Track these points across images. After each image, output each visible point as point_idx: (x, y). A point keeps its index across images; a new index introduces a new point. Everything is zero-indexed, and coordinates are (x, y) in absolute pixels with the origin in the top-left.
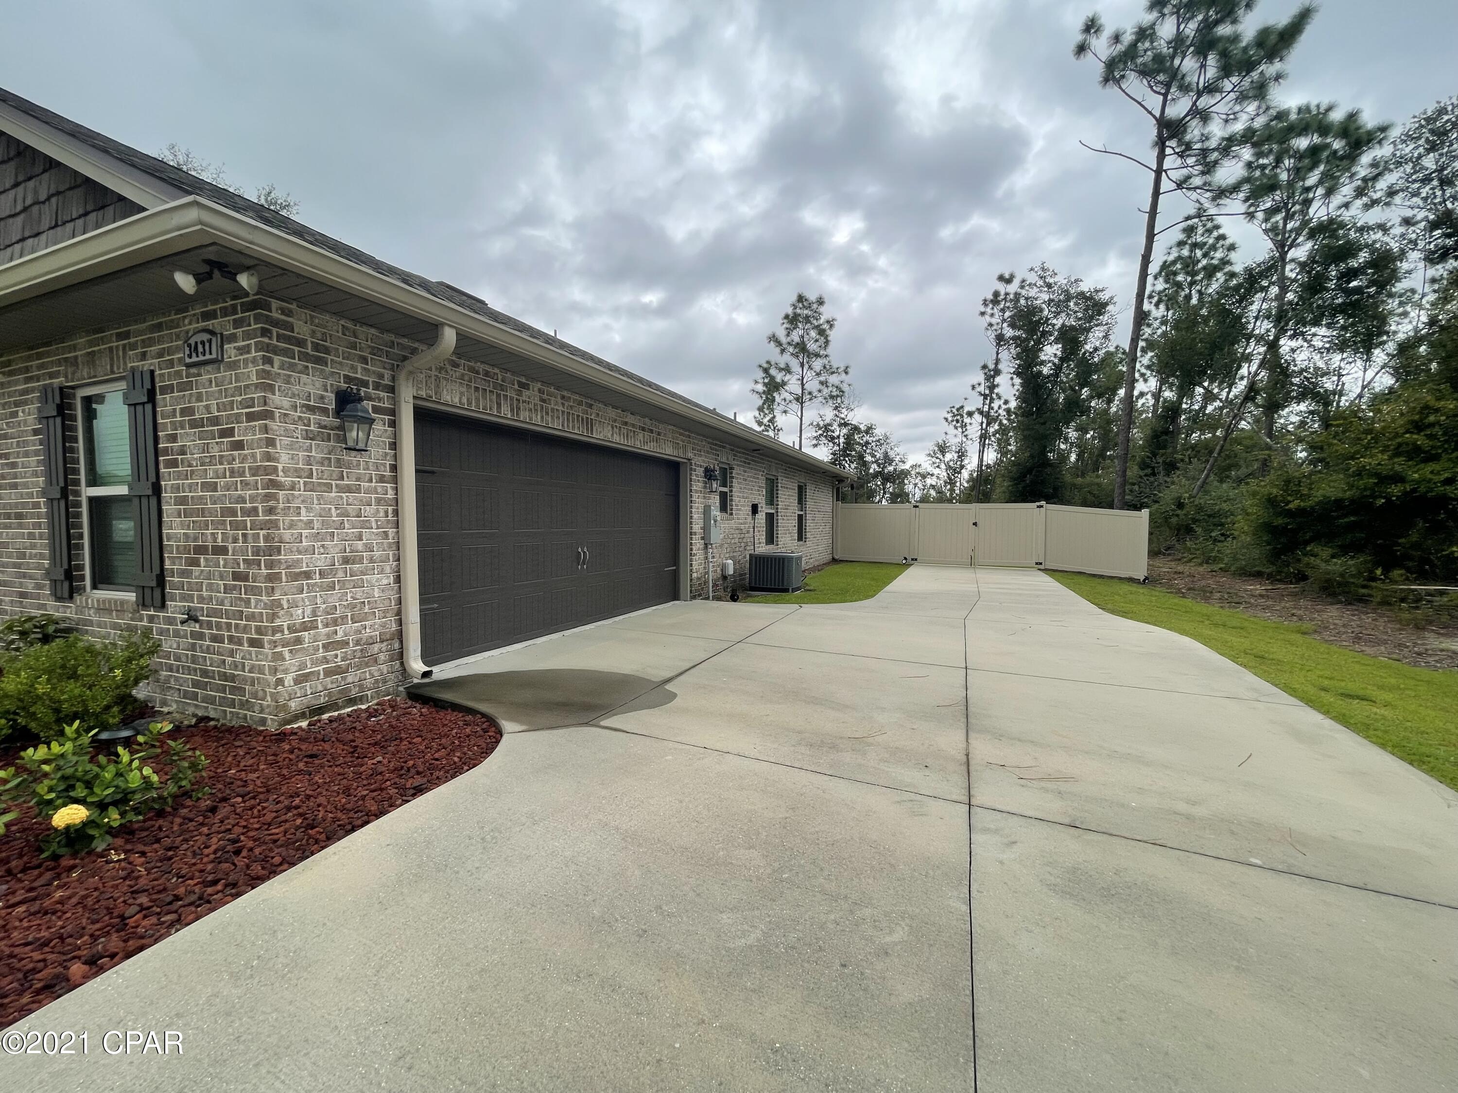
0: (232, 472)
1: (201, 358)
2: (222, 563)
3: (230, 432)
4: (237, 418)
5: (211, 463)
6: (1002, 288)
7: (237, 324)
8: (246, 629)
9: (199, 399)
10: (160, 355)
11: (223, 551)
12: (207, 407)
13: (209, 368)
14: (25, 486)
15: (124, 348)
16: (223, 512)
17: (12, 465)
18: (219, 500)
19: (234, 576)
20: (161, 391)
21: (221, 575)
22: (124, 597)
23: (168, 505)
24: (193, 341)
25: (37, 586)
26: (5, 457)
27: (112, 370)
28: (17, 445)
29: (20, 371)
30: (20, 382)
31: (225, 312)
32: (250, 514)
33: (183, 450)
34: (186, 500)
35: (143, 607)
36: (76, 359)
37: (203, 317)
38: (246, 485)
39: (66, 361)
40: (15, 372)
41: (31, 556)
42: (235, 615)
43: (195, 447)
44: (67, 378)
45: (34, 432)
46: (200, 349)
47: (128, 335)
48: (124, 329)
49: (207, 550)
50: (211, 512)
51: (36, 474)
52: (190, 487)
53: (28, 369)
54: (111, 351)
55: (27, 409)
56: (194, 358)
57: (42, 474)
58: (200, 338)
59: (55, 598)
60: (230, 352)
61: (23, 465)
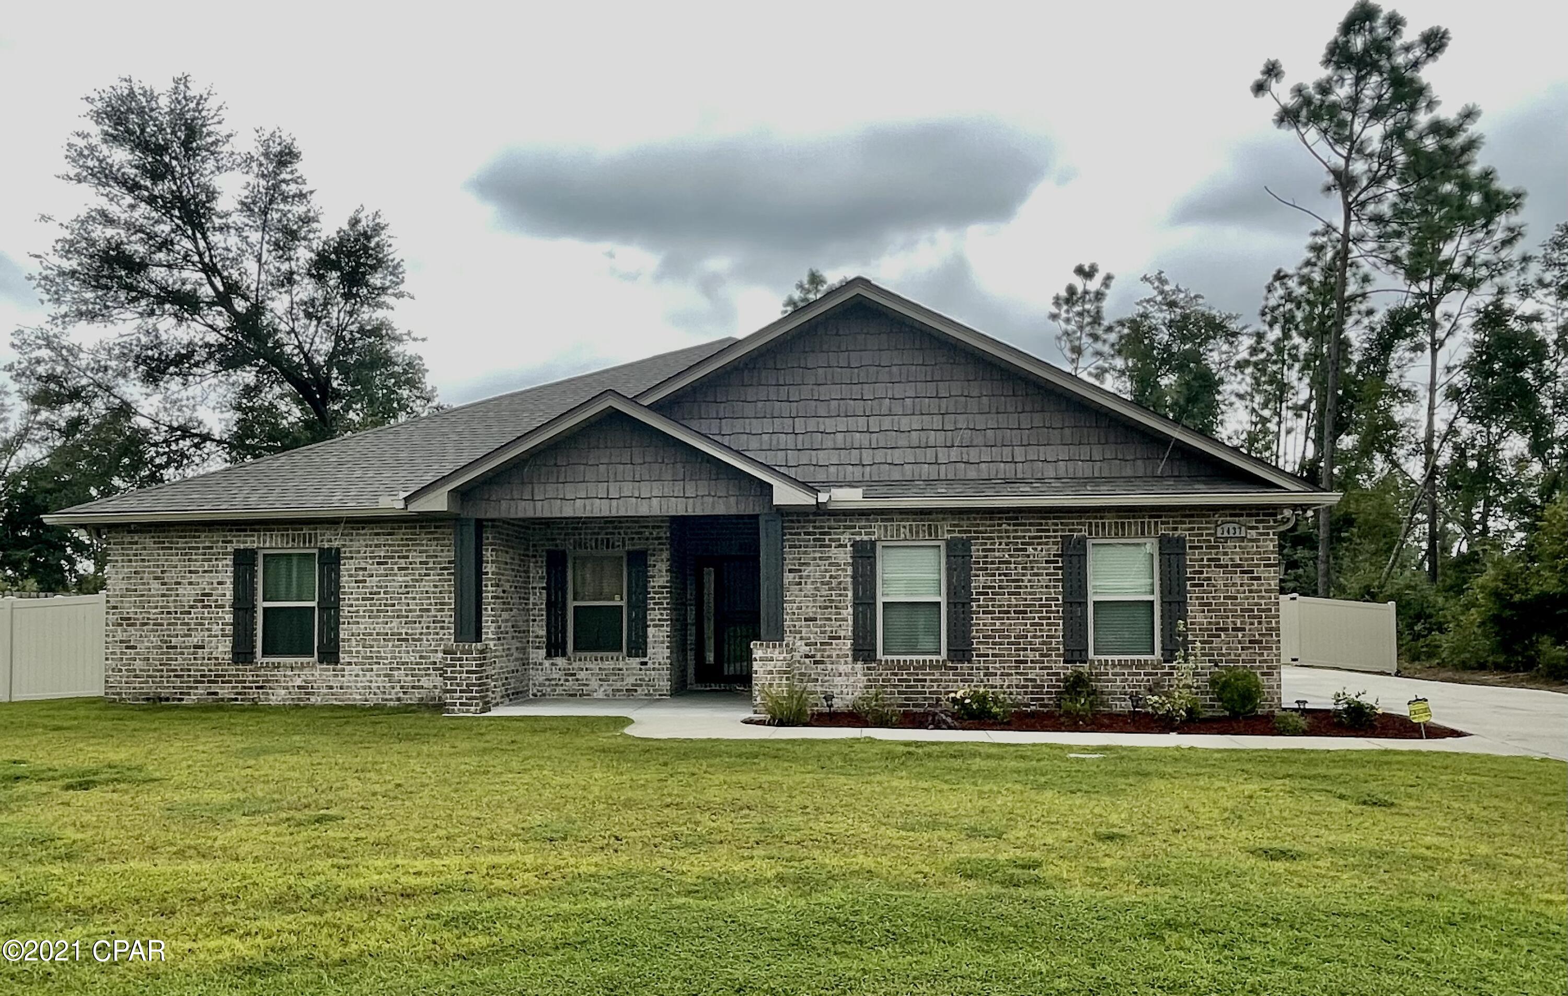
1: (1232, 535)
2: (1240, 636)
3: (1252, 572)
4: (1258, 565)
5: (1232, 586)
7: (1257, 521)
8: (1259, 668)
10: (1192, 529)
11: (1244, 629)
12: (1233, 560)
13: (1235, 540)
14: (1030, 594)
15: (1156, 523)
16: (1242, 610)
17: (1014, 581)
18: (1239, 604)
19: (1250, 642)
20: (1190, 548)
21: (1240, 642)
22: (1143, 657)
23: (1193, 607)
24: (1226, 526)
25: (1042, 655)
26: (1005, 574)
27: (1143, 533)
28: (1024, 568)
29: (1031, 525)
30: (1030, 531)
31: (1249, 515)
32: (1264, 611)
33: (1209, 579)
34: (1210, 604)
35: (1165, 661)
36: (1103, 524)
37: (1231, 515)
38: (1262, 597)
39: (1090, 523)
40: (1025, 525)
41: (1035, 637)
42: (1250, 661)
43: (1219, 577)
44: (1090, 534)
45: (1047, 562)
46: (1232, 531)
47: (1160, 517)
48: (1156, 512)
49: (1226, 629)
50: (1231, 611)
51: (1047, 587)
52: (1214, 598)
53: (1041, 524)
54: (1143, 523)
55: (1039, 548)
56: (1226, 535)
57: (1055, 587)
58: (1231, 526)
59: (1065, 662)
60: (1253, 534)
61: (1030, 581)
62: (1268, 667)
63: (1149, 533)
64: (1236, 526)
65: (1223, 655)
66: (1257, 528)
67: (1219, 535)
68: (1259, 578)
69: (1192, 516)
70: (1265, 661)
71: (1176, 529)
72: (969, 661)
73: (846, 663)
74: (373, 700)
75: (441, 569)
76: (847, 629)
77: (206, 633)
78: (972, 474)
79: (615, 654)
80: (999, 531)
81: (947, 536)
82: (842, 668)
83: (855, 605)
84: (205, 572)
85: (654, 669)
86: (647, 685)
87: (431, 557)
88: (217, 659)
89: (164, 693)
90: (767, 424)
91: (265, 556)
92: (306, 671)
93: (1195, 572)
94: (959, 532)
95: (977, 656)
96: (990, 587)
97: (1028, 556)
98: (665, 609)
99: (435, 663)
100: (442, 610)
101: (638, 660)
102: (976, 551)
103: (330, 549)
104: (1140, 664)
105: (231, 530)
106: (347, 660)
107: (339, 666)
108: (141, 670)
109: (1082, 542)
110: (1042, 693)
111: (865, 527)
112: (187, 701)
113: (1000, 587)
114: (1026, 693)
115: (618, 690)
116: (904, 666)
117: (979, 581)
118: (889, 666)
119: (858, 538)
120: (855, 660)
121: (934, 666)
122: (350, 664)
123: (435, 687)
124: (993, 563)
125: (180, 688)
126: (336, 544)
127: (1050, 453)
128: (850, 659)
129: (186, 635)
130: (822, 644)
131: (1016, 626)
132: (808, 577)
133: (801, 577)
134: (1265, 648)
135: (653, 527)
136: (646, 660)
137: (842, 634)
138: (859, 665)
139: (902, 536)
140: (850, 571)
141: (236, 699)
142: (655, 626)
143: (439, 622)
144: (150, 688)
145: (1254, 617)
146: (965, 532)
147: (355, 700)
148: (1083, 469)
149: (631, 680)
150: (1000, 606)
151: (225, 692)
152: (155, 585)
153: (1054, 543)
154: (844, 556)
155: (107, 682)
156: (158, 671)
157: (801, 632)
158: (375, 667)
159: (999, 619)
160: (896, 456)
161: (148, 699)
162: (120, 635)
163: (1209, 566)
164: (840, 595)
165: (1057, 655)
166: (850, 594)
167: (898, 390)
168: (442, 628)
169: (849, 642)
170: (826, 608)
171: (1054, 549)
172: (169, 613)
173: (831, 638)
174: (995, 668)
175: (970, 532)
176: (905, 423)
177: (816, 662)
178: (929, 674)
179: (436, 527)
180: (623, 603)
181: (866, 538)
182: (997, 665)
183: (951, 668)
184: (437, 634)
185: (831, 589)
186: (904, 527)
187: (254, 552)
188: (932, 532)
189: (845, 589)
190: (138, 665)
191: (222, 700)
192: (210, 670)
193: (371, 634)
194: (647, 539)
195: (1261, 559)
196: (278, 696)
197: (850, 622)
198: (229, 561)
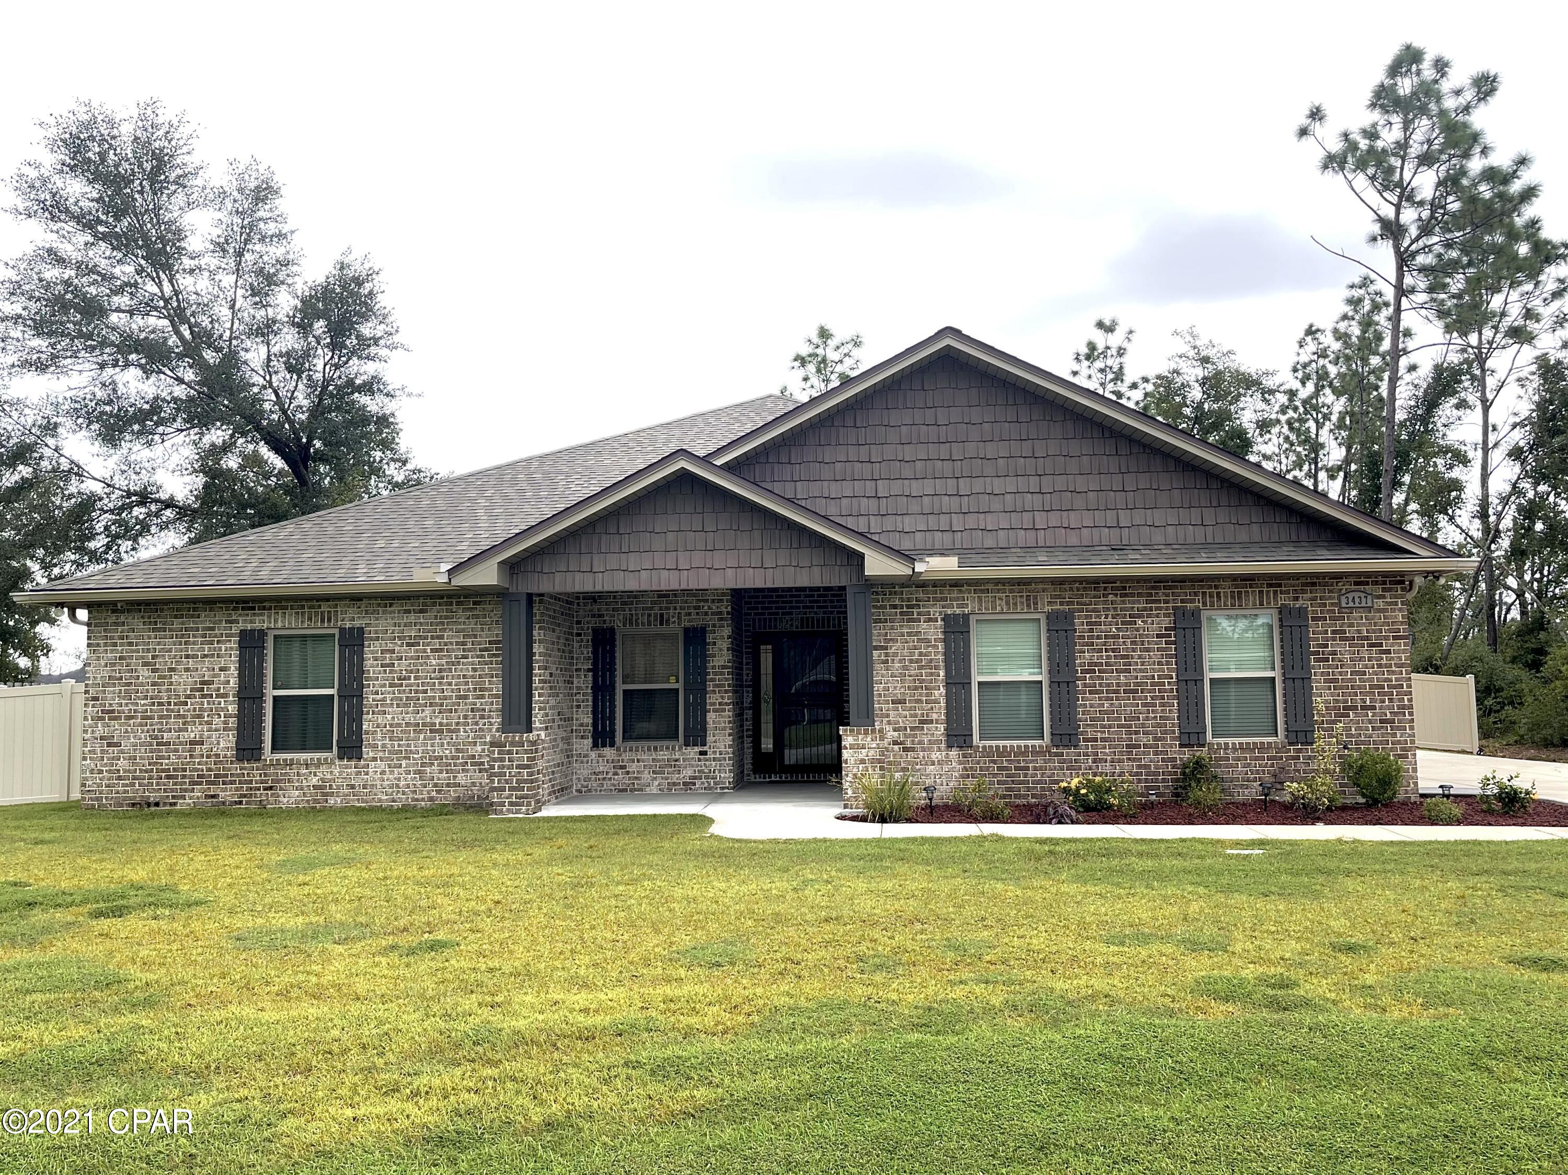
0: (1380, 666)
1: (1357, 605)
2: (1370, 714)
3: (1381, 645)
4: (1386, 638)
5: (1360, 660)
6: (1100, 339)
7: (1384, 590)
8: (1392, 749)
9: (1351, 625)
10: (1315, 599)
11: (1374, 708)
12: (1359, 632)
13: (1361, 610)
14: (1141, 671)
15: (1275, 592)
16: (1371, 687)
17: (1123, 657)
18: (1369, 680)
19: (1382, 721)
20: (1313, 619)
21: (1370, 722)
22: (1266, 740)
23: (1318, 683)
24: (1350, 596)
25: (1155, 739)
26: (1113, 650)
27: (1261, 604)
28: (1132, 643)
29: (1139, 595)
30: (1139, 602)
31: (1376, 583)
32: (1395, 687)
33: (1334, 653)
34: (1336, 680)
35: (1291, 744)
36: (1218, 594)
37: (1356, 584)
38: (1393, 672)
39: (1204, 594)
40: (1133, 595)
41: (1147, 719)
42: (1381, 743)
43: (1344, 650)
44: (1204, 604)
45: (1158, 636)
46: (1357, 600)
47: (1280, 585)
48: (1275, 581)
49: (1356, 708)
50: (1360, 687)
51: (1160, 663)
52: (1341, 674)
53: (1151, 595)
54: (1261, 592)
55: (1150, 620)
56: (1351, 604)
57: (1168, 663)
58: (1356, 595)
59: (1181, 746)
60: (1380, 603)
61: (1140, 657)
62: (1403, 749)
63: (1269, 603)
64: (1362, 595)
65: (1352, 736)
66: (1384, 597)
67: (1344, 605)
68: (1389, 652)
69: (1314, 584)
70: (1399, 742)
71: (1296, 599)
72: (1076, 746)
73: (939, 750)
74: (402, 800)
75: (481, 650)
76: (939, 713)
77: (205, 727)
78: (1073, 540)
79: (671, 743)
80: (1105, 602)
81: (1048, 608)
82: (936, 756)
83: (948, 685)
84: (205, 656)
85: (714, 759)
86: (707, 777)
87: (469, 636)
88: (217, 756)
89: (153, 797)
90: (847, 489)
91: (275, 637)
92: (323, 768)
93: (1320, 646)
94: (1062, 604)
95: (1085, 740)
96: (1096, 664)
97: (1137, 630)
98: (726, 692)
99: (473, 757)
100: (483, 697)
101: (697, 749)
102: (1080, 624)
103: (351, 629)
104: (1262, 747)
105: (235, 609)
106: (371, 754)
107: (362, 762)
108: (125, 771)
109: (1195, 615)
110: (1157, 781)
111: (957, 599)
112: (181, 805)
113: (1107, 664)
114: (1139, 781)
115: (674, 784)
116: (1003, 752)
117: (1084, 658)
118: (987, 752)
119: (949, 612)
120: (950, 747)
121: (1036, 752)
122: (375, 759)
123: (474, 784)
124: (1098, 637)
125: (172, 790)
126: (357, 623)
127: (1158, 517)
128: (943, 746)
129: (180, 730)
130: (912, 729)
131: (1125, 706)
132: (895, 655)
133: (887, 655)
134: (1398, 728)
135: (713, 601)
136: (705, 748)
137: (935, 716)
138: (954, 753)
139: (998, 608)
140: (941, 647)
141: (241, 803)
142: (715, 711)
143: (478, 710)
144: (137, 792)
145: (1385, 694)
146: (1068, 603)
147: (380, 800)
148: (1194, 534)
149: (689, 772)
150: (1108, 685)
151: (227, 794)
152: (144, 672)
153: (1165, 615)
154: (934, 631)
155: (84, 785)
156: (146, 771)
157: (888, 716)
158: (404, 763)
159: (1107, 699)
160: (990, 522)
161: (133, 805)
162: (100, 730)
163: (1334, 639)
164: (932, 674)
165: (1173, 739)
166: (942, 673)
167: (990, 450)
168: (482, 717)
169: (942, 727)
170: (916, 688)
171: (1166, 622)
172: (160, 704)
173: (921, 722)
174: (1106, 754)
175: (1072, 603)
176: (998, 485)
177: (906, 750)
178: (1032, 761)
179: (475, 603)
180: (680, 686)
181: (958, 611)
182: (1107, 751)
183: (1056, 755)
184: (477, 723)
185: (921, 668)
186: (1000, 599)
187: (262, 633)
188: (1032, 603)
189: (936, 668)
190: (122, 764)
191: (224, 803)
192: (210, 770)
193: (399, 725)
194: (706, 614)
195: (1390, 631)
196: (290, 798)
197: (943, 704)
198: (234, 644)
